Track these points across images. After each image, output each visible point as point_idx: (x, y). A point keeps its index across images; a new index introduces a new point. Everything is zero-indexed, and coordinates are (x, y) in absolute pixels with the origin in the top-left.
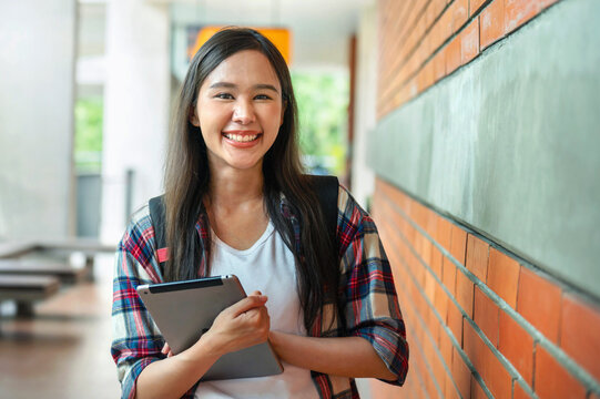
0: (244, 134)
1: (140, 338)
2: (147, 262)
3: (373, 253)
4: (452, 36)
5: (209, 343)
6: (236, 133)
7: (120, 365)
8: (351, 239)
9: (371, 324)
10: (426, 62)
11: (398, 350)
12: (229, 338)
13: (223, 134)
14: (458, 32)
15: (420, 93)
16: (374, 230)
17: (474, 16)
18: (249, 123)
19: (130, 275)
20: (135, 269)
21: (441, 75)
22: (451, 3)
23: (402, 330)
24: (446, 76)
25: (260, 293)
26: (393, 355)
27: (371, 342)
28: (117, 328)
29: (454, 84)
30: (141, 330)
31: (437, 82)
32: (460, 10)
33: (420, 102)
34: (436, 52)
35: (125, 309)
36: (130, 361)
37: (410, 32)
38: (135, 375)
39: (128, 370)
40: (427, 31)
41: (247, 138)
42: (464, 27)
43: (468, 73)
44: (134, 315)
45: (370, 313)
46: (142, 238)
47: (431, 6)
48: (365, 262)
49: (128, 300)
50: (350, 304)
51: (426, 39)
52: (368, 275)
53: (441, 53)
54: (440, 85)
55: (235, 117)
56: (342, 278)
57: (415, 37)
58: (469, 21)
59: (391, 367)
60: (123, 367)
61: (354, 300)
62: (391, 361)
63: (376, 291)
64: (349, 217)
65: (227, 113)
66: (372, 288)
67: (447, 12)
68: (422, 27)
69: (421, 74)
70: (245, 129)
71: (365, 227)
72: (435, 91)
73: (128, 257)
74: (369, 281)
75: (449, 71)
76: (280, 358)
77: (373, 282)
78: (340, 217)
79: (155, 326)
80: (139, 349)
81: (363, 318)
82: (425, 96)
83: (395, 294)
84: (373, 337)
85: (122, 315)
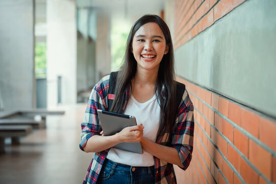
0: (148, 55)
1: (93, 125)
2: (104, 97)
3: (189, 119)
4: (204, 15)
5: (119, 137)
6: (145, 54)
7: (83, 132)
8: (183, 112)
9: (181, 145)
10: (195, 25)
11: (187, 158)
12: (126, 138)
13: (141, 56)
14: (206, 14)
15: (193, 38)
16: (193, 110)
17: (212, 8)
18: (150, 51)
19: (96, 101)
20: (98, 99)
21: (200, 31)
22: (203, 2)
23: (191, 151)
24: (202, 31)
25: (142, 125)
26: (185, 159)
27: (179, 152)
28: (86, 118)
29: (206, 35)
30: (94, 122)
31: (199, 34)
32: (206, 5)
33: (192, 42)
34: (198, 21)
35: (91, 112)
36: (87, 132)
37: (188, 12)
38: (88, 138)
39: (86, 135)
40: (195, 13)
41: (149, 57)
42: (208, 12)
43: (210, 30)
44: (93, 116)
45: (182, 141)
46: (104, 88)
47: (196, 2)
48: (186, 122)
49: (93, 109)
50: (175, 136)
51: (194, 15)
52: (185, 127)
53: (200, 22)
54: (200, 34)
55: (145, 48)
56: (175, 125)
57: (190, 14)
58: (210, 10)
59: (183, 163)
60: (84, 133)
61: (177, 134)
62: (183, 161)
63: (187, 134)
64: (185, 103)
65: (142, 47)
66: (185, 132)
67: (202, 6)
68: (192, 11)
69: (193, 30)
70: (149, 53)
71: (190, 108)
72: (198, 37)
73: (97, 93)
74: (185, 129)
75: (203, 30)
76: (143, 148)
77: (186, 130)
78: (182, 102)
79: (100, 122)
80: (91, 129)
81: (178, 142)
82: (195, 39)
83: (193, 136)
84: (180, 151)
85: (89, 114)
